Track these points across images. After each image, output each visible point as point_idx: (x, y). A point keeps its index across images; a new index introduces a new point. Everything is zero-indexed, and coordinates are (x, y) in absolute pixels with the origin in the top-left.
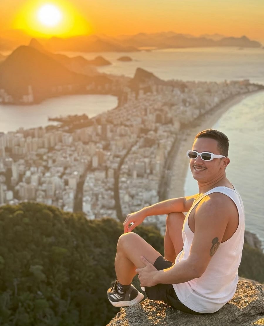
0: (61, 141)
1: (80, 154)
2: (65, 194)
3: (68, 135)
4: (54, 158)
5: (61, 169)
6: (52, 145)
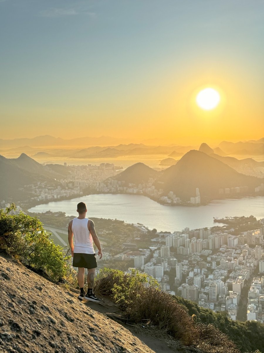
0: (226, 244)
1: (245, 257)
2: (228, 299)
3: (234, 237)
4: (219, 260)
5: (225, 272)
6: (217, 247)
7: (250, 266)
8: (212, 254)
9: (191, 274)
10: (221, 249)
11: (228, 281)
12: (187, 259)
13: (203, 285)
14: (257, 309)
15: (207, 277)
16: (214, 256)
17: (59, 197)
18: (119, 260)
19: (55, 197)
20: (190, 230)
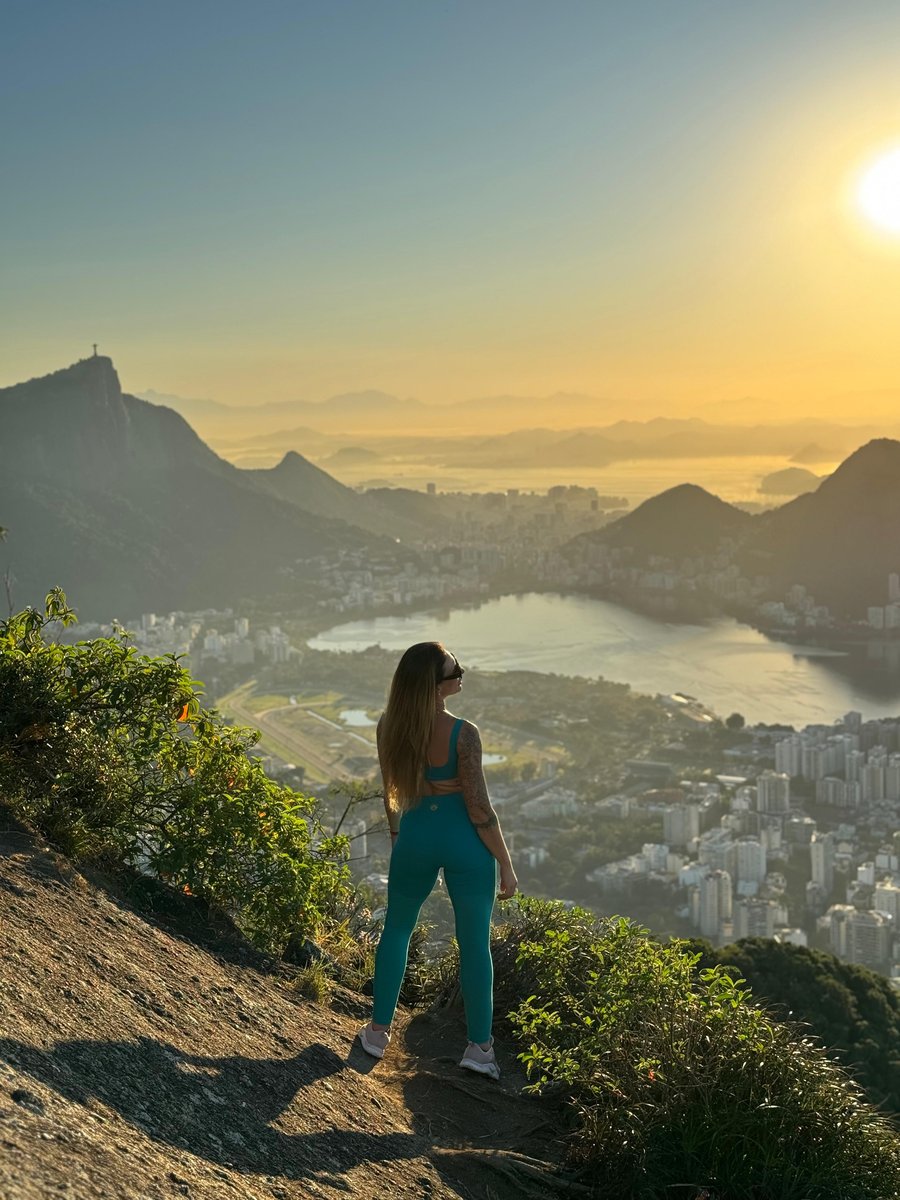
9: (866, 875)
12: (849, 821)
17: (408, 598)
18: (611, 816)
19: (397, 598)
20: (864, 720)
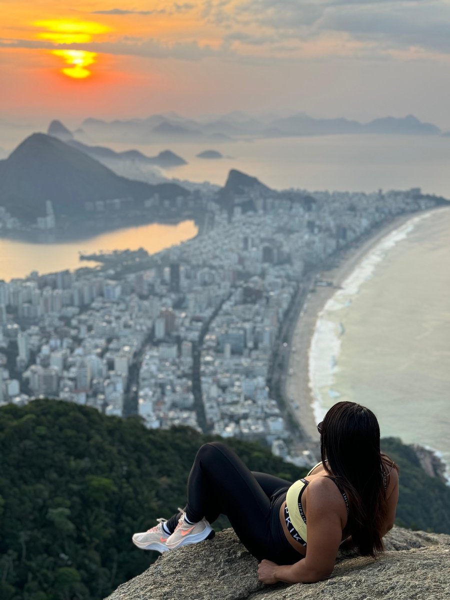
0: (101, 294)
1: (134, 316)
2: (108, 384)
3: (114, 283)
4: (90, 323)
5: (102, 342)
6: (87, 301)
7: (142, 330)
8: (80, 313)
9: (45, 350)
10: (94, 305)
11: (108, 355)
12: (36, 324)
13: (66, 366)
14: (153, 396)
15: (72, 351)
16: (83, 317)
20: (40, 275)
